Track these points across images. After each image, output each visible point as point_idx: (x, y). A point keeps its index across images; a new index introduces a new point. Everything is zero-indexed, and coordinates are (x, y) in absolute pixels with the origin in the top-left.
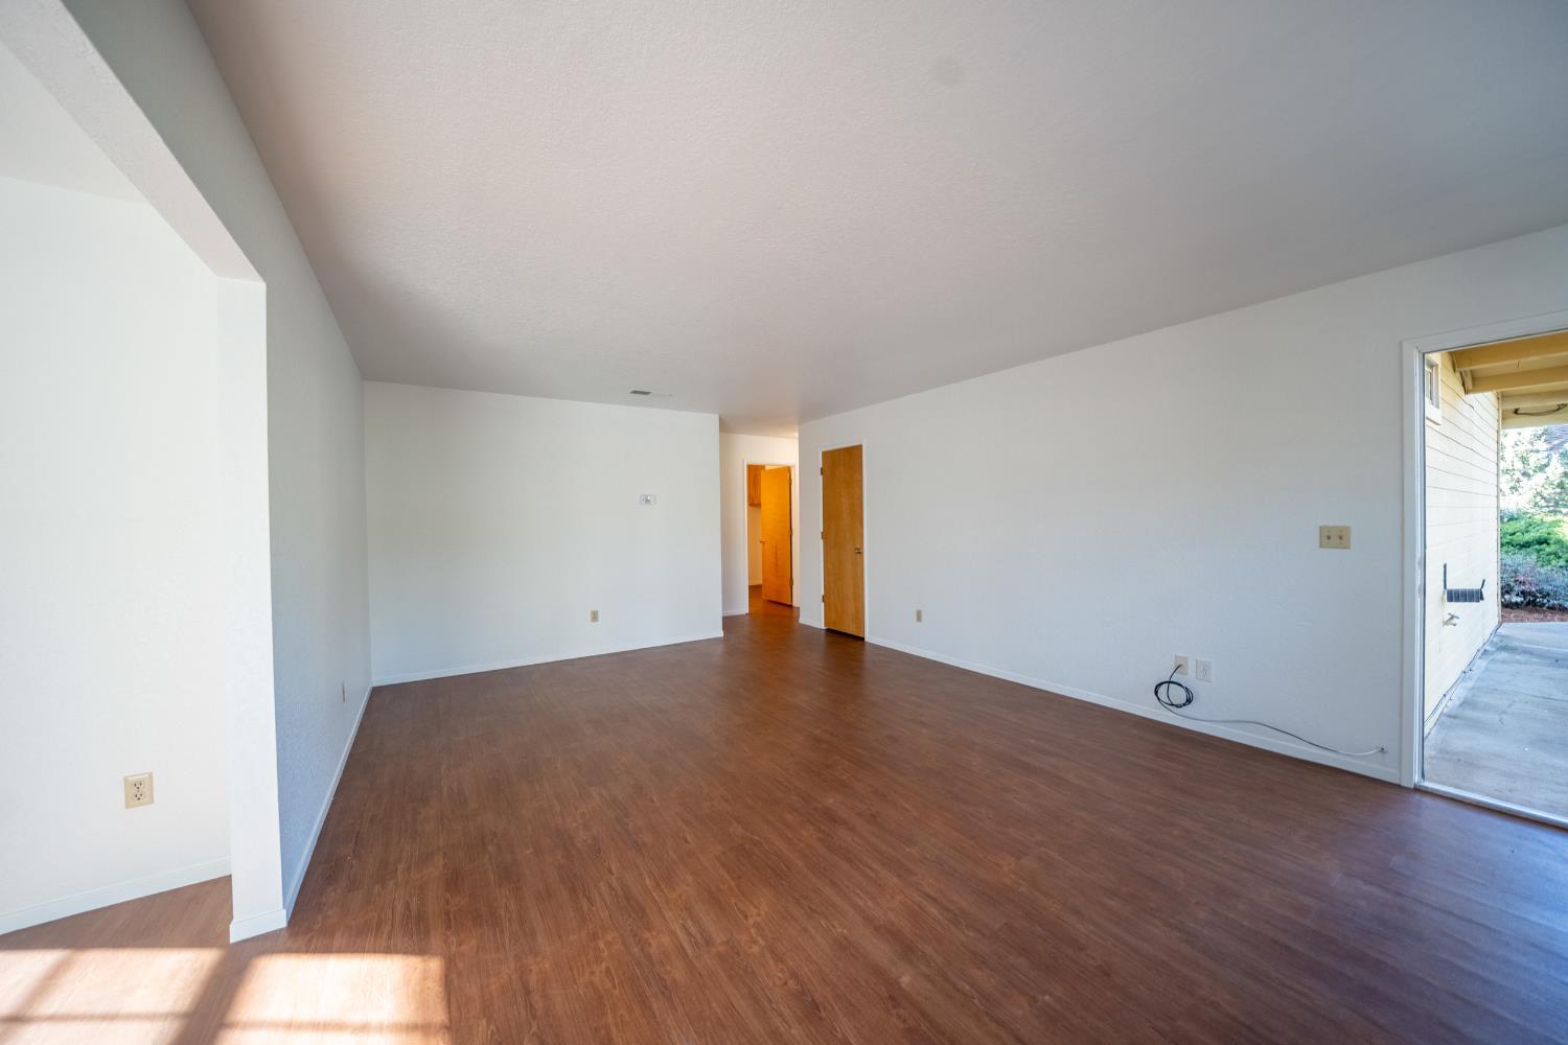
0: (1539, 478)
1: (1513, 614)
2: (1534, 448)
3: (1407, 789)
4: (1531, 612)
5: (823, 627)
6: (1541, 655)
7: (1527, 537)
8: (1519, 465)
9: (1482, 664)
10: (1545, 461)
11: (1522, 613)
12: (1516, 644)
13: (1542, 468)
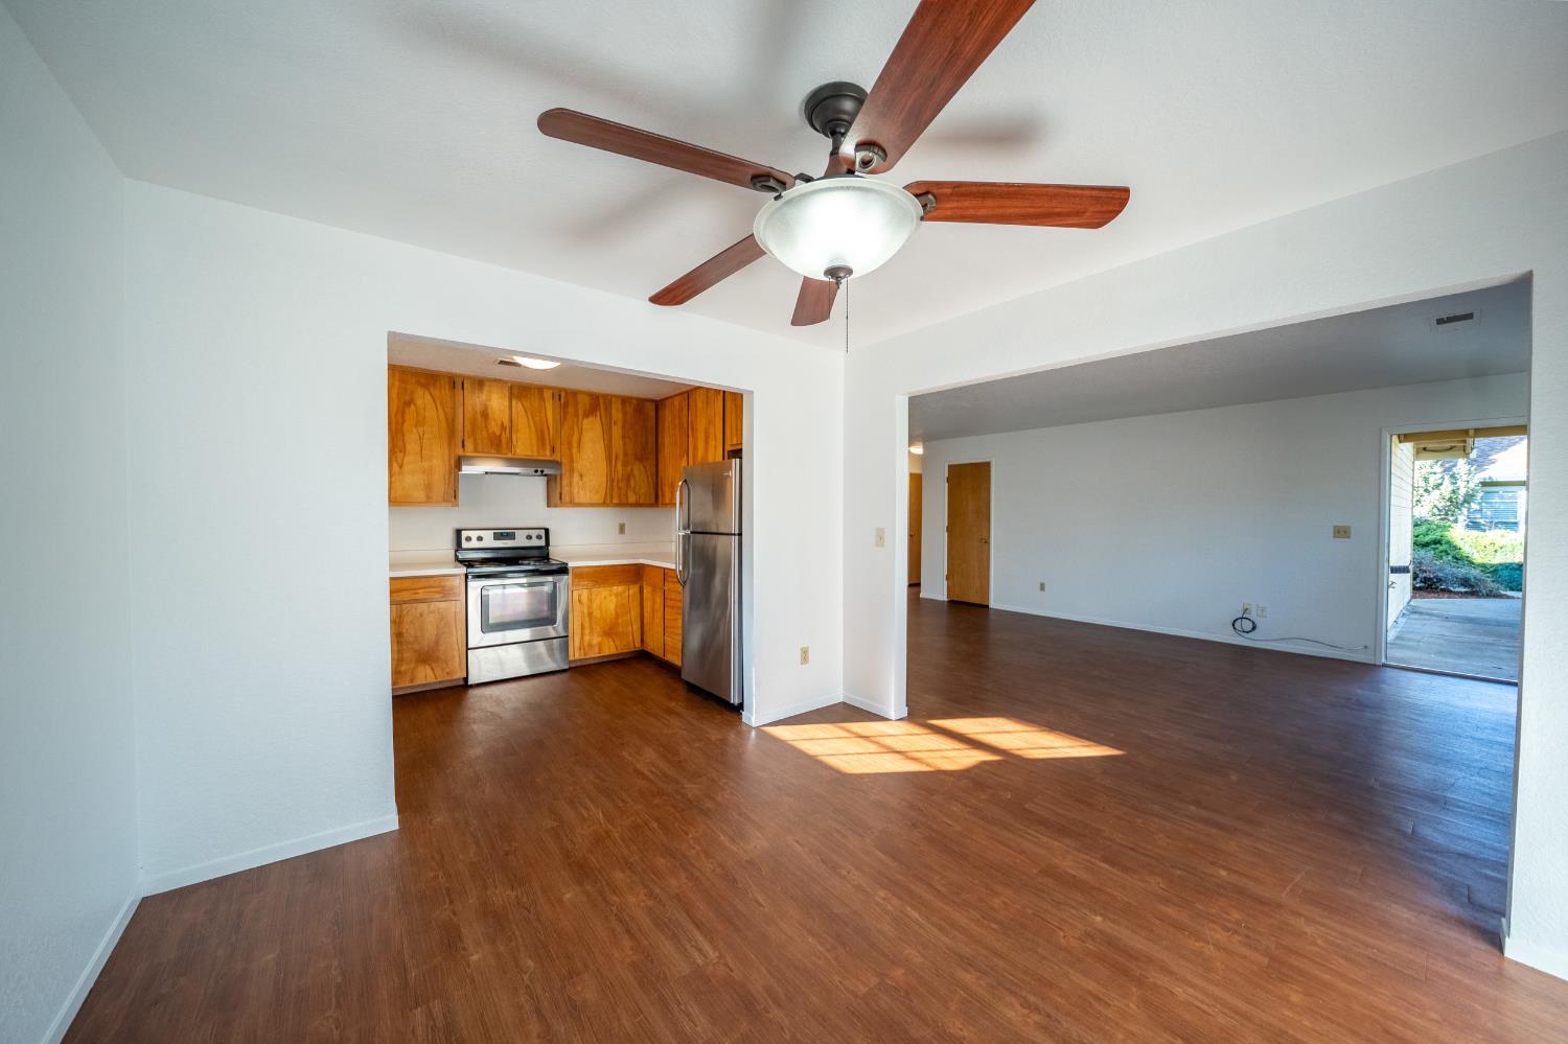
0: (1436, 494)
1: (1418, 593)
2: (1433, 471)
3: (1379, 666)
4: (1429, 592)
5: (946, 599)
6: (1437, 616)
7: (1427, 539)
8: (1422, 484)
9: (1402, 621)
10: (1440, 481)
11: (1424, 594)
12: (1423, 611)
13: (1438, 486)
